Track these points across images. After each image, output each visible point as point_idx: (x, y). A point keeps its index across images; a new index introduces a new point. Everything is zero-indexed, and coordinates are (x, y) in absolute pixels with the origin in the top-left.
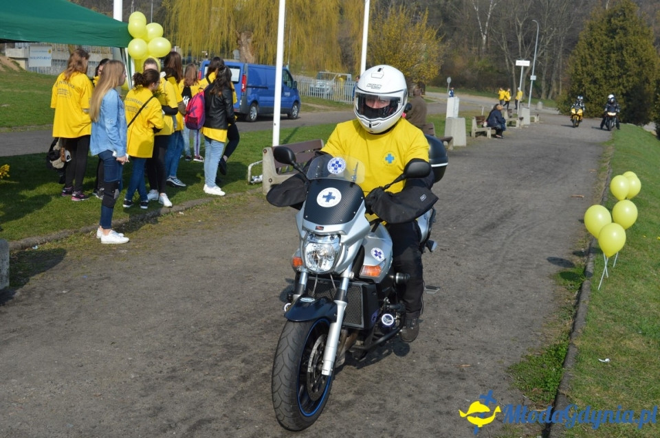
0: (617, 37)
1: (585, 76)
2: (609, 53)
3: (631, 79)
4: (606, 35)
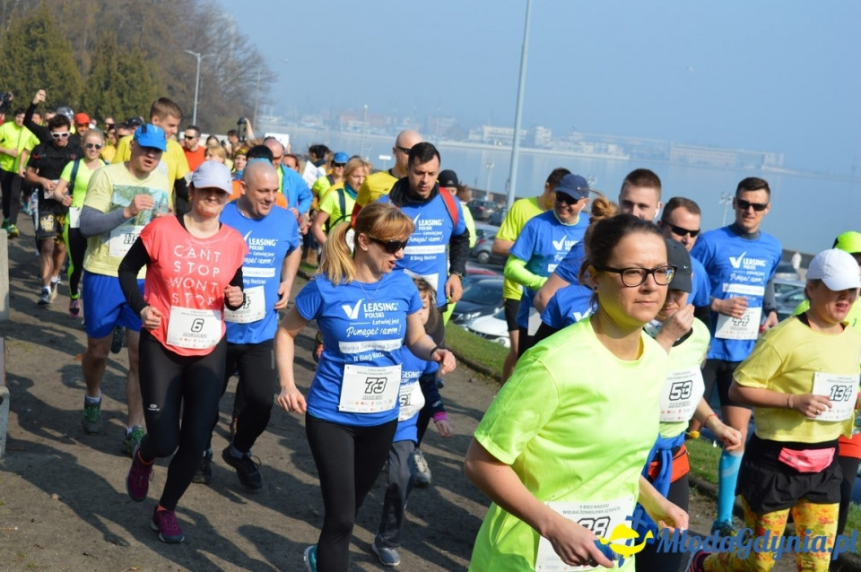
0: (37, 49)
1: (7, 87)
2: (29, 65)
3: (53, 93)
4: (25, 46)
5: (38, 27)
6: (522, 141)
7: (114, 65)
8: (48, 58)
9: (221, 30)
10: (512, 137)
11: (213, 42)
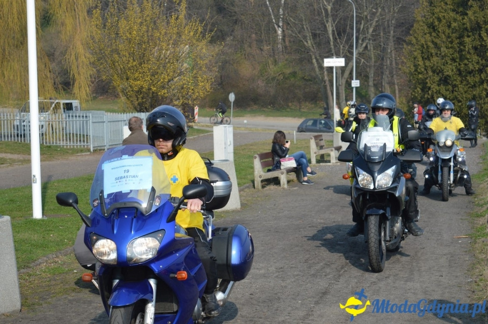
0: (470, 13)
1: (430, 73)
2: (461, 37)
4: (453, 10)
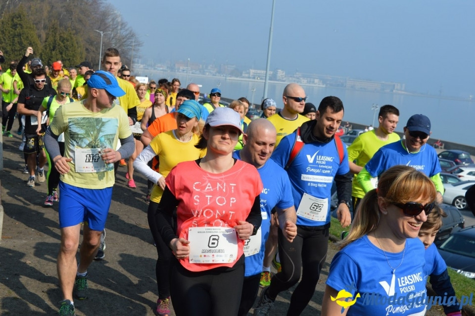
5: (18, 18)
6: (270, 77)
7: (58, 38)
8: (23, 34)
9: (113, 20)
10: (265, 75)
11: (110, 25)
